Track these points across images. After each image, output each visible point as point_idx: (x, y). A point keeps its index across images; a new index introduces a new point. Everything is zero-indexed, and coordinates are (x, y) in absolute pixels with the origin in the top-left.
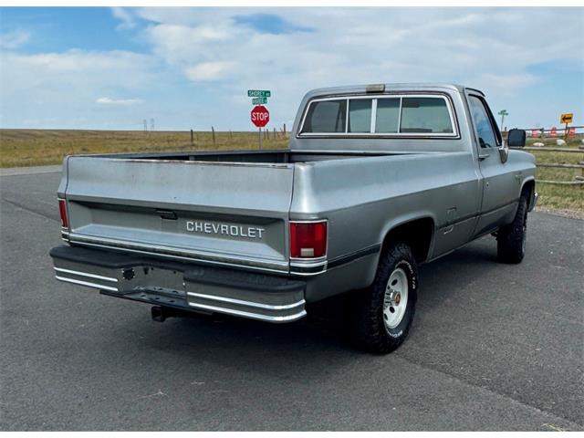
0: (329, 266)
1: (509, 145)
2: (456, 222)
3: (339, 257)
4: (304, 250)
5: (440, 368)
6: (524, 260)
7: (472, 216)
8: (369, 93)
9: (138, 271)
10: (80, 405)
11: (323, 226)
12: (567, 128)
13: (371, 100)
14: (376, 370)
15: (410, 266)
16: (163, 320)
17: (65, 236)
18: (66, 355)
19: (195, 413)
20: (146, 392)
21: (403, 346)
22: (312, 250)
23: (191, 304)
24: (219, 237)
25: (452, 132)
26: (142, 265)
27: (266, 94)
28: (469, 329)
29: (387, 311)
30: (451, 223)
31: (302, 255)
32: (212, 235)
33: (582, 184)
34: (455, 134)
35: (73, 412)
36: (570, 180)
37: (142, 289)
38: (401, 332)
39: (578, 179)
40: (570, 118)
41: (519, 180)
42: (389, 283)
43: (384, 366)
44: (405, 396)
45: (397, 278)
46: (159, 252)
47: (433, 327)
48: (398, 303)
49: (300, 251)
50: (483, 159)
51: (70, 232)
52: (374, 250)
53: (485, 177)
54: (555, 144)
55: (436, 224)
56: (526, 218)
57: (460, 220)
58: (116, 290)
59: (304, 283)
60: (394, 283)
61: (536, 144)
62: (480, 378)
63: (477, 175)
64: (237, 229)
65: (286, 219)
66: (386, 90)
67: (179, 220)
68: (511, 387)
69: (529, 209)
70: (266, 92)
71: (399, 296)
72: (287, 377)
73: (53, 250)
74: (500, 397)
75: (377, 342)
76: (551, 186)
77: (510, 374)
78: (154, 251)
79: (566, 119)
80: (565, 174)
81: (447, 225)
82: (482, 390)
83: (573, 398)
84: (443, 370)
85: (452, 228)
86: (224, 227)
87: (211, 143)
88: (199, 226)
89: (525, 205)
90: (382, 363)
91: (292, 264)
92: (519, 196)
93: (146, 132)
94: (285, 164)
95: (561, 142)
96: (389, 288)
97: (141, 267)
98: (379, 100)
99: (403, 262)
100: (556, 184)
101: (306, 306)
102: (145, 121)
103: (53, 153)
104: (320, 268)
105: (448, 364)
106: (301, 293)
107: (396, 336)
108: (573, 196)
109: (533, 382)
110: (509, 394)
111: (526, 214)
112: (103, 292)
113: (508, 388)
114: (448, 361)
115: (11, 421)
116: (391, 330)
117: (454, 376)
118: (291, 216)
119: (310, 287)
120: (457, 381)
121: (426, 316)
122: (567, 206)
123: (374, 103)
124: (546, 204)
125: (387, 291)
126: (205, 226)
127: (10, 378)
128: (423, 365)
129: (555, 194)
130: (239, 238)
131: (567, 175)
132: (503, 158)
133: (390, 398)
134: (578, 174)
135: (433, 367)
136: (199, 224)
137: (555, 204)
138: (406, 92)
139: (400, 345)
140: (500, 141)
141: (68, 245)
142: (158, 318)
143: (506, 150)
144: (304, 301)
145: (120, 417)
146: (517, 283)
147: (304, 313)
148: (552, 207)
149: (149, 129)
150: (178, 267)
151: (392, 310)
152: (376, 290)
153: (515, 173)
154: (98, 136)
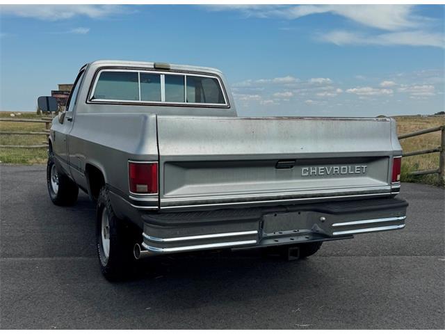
8: (156, 68)
13: (159, 75)
23: (336, 233)
32: (325, 176)
34: (226, 104)
46: (284, 198)
51: (161, 198)
58: (254, 241)
64: (347, 168)
65: (391, 156)
66: (171, 68)
78: (279, 198)
86: (336, 168)
98: (166, 75)
118: (394, 153)
123: (163, 78)
126: (320, 169)
130: (348, 175)
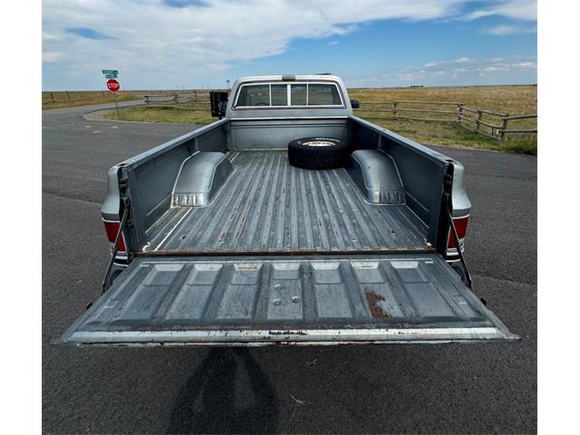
8: (284, 80)
13: (285, 85)
34: (343, 105)
66: (296, 79)
70: (115, 71)
98: (292, 85)
123: (289, 87)
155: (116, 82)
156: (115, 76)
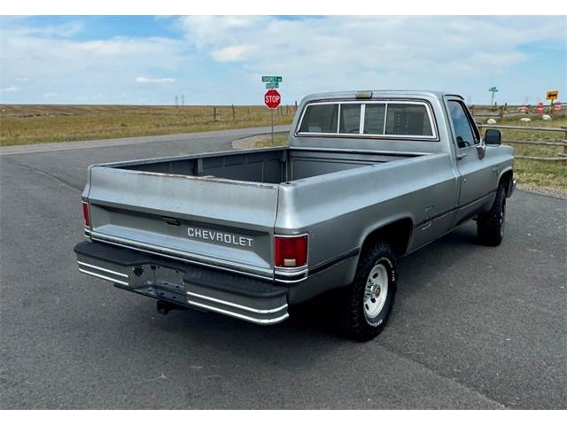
0: (310, 273)
1: (486, 143)
2: (433, 218)
3: (319, 265)
4: (286, 261)
5: (415, 358)
6: (502, 242)
7: (450, 211)
8: (358, 99)
9: (147, 268)
10: (93, 386)
11: (304, 239)
12: (553, 105)
13: (360, 104)
14: (356, 358)
15: (389, 262)
16: (166, 313)
17: (87, 234)
18: (87, 335)
19: (191, 398)
20: (151, 376)
21: (384, 333)
22: (294, 260)
23: (190, 302)
24: (215, 244)
25: (432, 135)
26: (150, 263)
27: (278, 79)
28: (445, 316)
29: (368, 302)
30: (429, 220)
31: (286, 264)
32: (209, 241)
33: (564, 161)
34: (434, 136)
35: (86, 393)
36: (553, 156)
37: (149, 283)
38: (381, 321)
39: (560, 156)
40: (555, 95)
41: (496, 173)
42: (371, 276)
43: (364, 353)
44: (380, 387)
45: (378, 272)
47: (411, 313)
48: (378, 295)
49: (283, 261)
50: (460, 158)
51: (91, 230)
52: (354, 254)
53: (463, 174)
54: (541, 119)
55: (414, 223)
56: (504, 203)
57: (438, 216)
58: (127, 284)
59: (287, 289)
60: (375, 276)
61: (523, 119)
62: (451, 369)
63: (455, 174)
64: (230, 238)
65: (272, 233)
66: (373, 96)
67: (182, 226)
68: (479, 380)
69: (507, 195)
70: (278, 78)
71: (379, 289)
72: (275, 363)
73: (77, 246)
74: (468, 390)
75: (358, 332)
76: (535, 162)
77: (479, 366)
78: (160, 252)
79: (551, 95)
80: (549, 150)
81: (426, 221)
82: (452, 382)
83: (536, 394)
84: (417, 359)
85: (430, 224)
86: (219, 235)
87: (232, 118)
88: (198, 233)
89: (503, 193)
90: (363, 350)
91: (276, 272)
92: (497, 186)
93: (177, 107)
94: (271, 185)
95: (546, 117)
96: (370, 281)
97: (149, 266)
98: (366, 105)
99: (383, 258)
100: (539, 160)
101: (288, 310)
102: (177, 97)
103: (96, 129)
104: (301, 276)
105: (423, 353)
106: (284, 298)
107: (376, 325)
108: (555, 173)
109: (500, 375)
110: (476, 388)
111: (504, 201)
112: (117, 285)
113: (476, 382)
114: (424, 349)
115: (34, 401)
116: (371, 320)
117: (427, 366)
118: (275, 230)
119: (292, 292)
120: (430, 371)
121: (407, 302)
122: (548, 184)
123: (363, 108)
124: (528, 181)
125: (368, 284)
126: (204, 233)
127: (38, 357)
128: (400, 352)
129: (538, 170)
130: (231, 245)
131: (550, 150)
132: (481, 154)
133: (366, 388)
134: (560, 151)
135: (408, 356)
136: (198, 231)
137: (536, 181)
138: (391, 99)
139: (380, 332)
140: (479, 139)
141: (90, 241)
142: (163, 310)
143: (483, 147)
144: (287, 305)
145: (126, 400)
146: (494, 267)
147: (287, 315)
148: (534, 184)
149: (180, 104)
150: (181, 268)
151: (373, 301)
152: (356, 286)
153: (493, 166)
154: (137, 112)
155: (276, 93)
156: (277, 85)
